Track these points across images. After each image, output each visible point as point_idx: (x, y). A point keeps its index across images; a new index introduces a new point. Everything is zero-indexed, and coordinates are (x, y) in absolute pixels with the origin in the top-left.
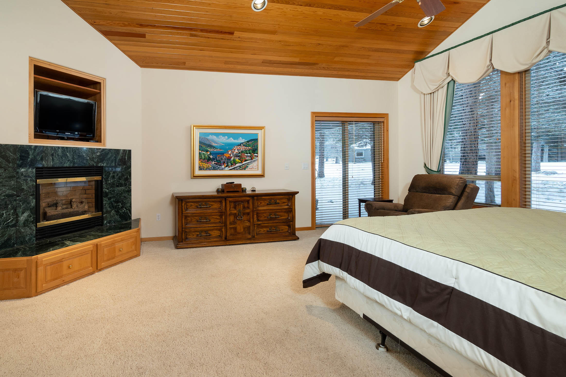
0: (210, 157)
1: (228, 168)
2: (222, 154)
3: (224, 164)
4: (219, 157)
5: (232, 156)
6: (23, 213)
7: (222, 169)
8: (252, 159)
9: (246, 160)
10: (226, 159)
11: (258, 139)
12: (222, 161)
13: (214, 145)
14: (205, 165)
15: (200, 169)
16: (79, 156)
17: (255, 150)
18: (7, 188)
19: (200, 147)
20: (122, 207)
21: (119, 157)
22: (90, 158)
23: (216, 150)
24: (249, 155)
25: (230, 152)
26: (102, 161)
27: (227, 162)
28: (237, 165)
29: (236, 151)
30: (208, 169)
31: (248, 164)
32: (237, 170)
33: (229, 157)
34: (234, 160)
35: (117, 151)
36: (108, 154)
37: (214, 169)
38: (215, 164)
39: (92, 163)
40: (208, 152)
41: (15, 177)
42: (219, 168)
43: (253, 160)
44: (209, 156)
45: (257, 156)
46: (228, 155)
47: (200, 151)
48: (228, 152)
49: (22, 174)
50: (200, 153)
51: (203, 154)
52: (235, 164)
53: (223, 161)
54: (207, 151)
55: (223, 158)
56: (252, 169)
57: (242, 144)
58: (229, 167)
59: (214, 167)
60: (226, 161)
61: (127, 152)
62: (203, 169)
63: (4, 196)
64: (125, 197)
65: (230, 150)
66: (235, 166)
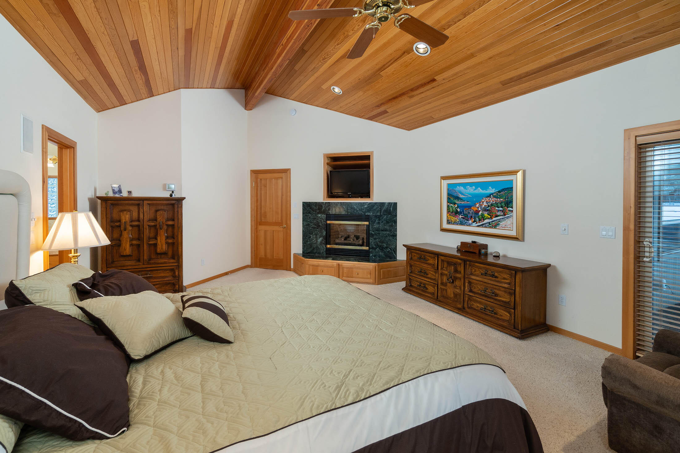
0: (457, 211)
1: (476, 224)
2: (470, 207)
3: (471, 218)
4: (466, 211)
5: (480, 209)
6: (320, 238)
7: (469, 225)
8: (505, 215)
9: (497, 216)
10: (474, 213)
11: (513, 188)
12: (469, 215)
13: (461, 197)
14: (453, 219)
15: (449, 222)
16: (351, 208)
17: (509, 203)
18: (313, 224)
19: (448, 199)
20: (387, 248)
21: (384, 208)
22: (359, 209)
23: (463, 203)
24: (501, 209)
25: (477, 205)
26: (369, 211)
27: (475, 216)
28: (486, 221)
29: (485, 204)
30: (455, 223)
31: (499, 221)
32: (486, 227)
33: (476, 211)
34: (482, 215)
35: (382, 204)
36: (373, 206)
37: (461, 224)
38: (462, 218)
39: (360, 212)
40: (456, 205)
41: (316, 218)
42: (466, 223)
43: (506, 216)
44: (456, 209)
45: (512, 211)
46: (475, 209)
47: (449, 204)
48: (476, 205)
49: (319, 218)
50: (448, 206)
51: (452, 206)
52: (484, 220)
53: (471, 215)
54: (455, 204)
55: (471, 212)
56: (505, 228)
57: (491, 195)
58: (477, 223)
59: (461, 222)
60: (474, 215)
61: (393, 204)
62: (451, 223)
63: (311, 228)
64: (389, 240)
65: (478, 203)
66: (484, 222)
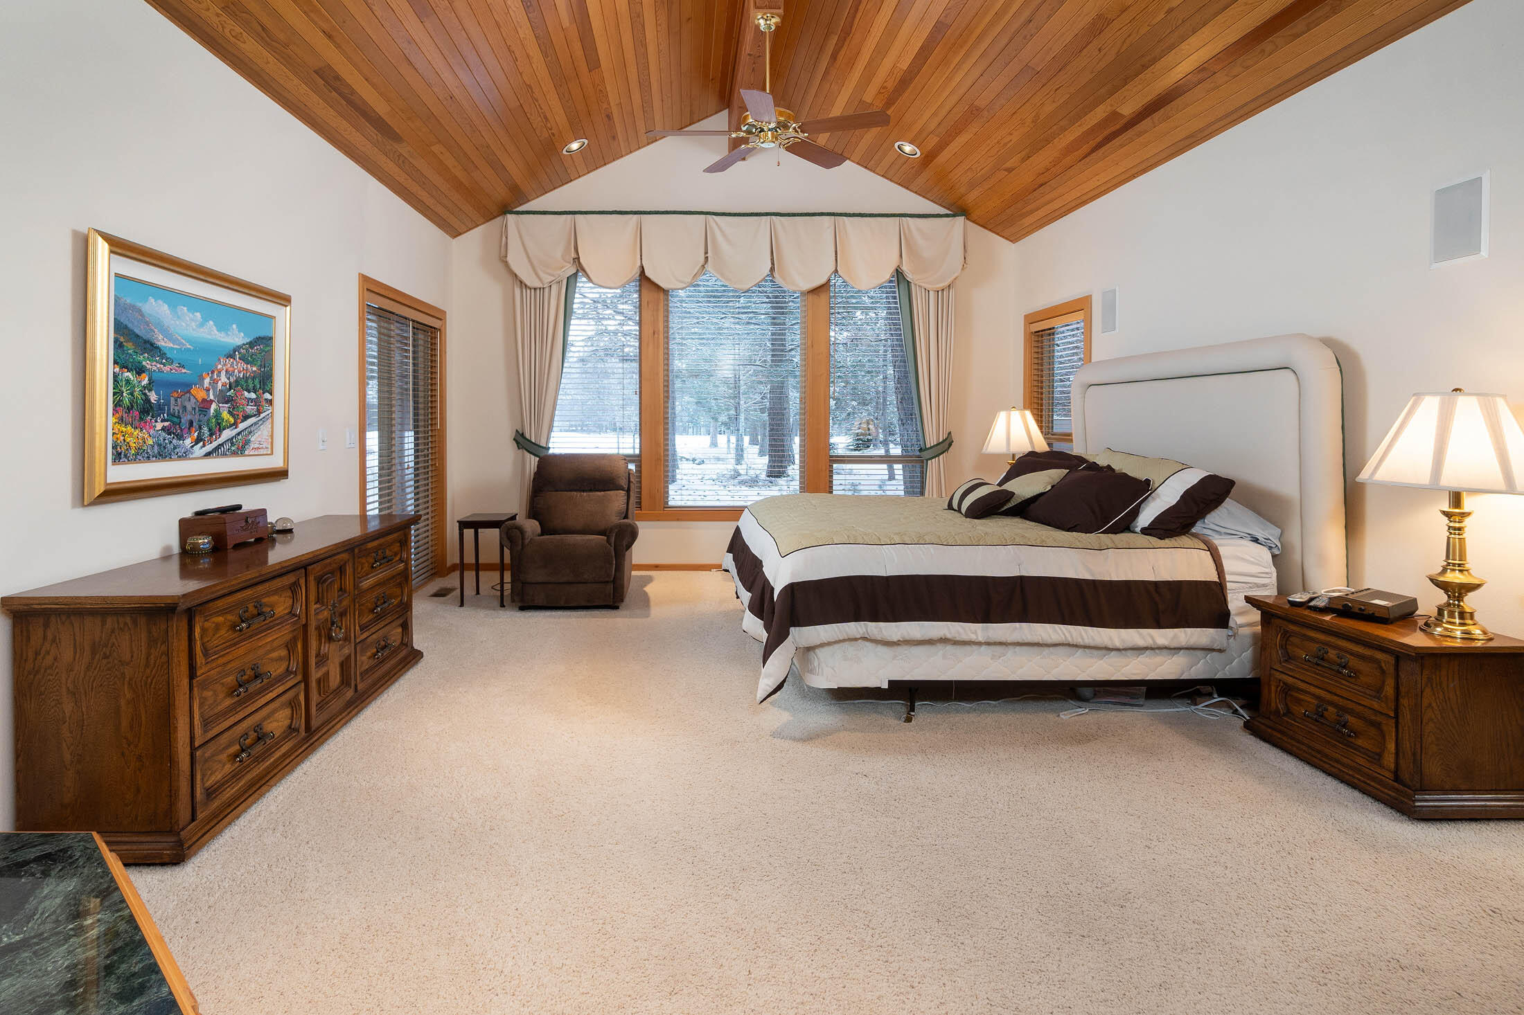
0: (147, 400)
1: (202, 447)
2: (186, 387)
3: (189, 429)
4: (176, 400)
5: (212, 397)
7: (184, 456)
8: (259, 412)
9: (246, 417)
10: (197, 409)
11: (271, 338)
12: (185, 420)
13: (163, 344)
14: (134, 436)
15: (119, 456)
17: (264, 381)
19: (118, 345)
23: (167, 368)
24: (253, 396)
25: (207, 381)
27: (199, 421)
28: (227, 434)
29: (224, 379)
30: (142, 455)
31: (249, 431)
32: (224, 455)
33: (204, 400)
34: (218, 415)
37: (163, 454)
38: (163, 429)
40: (143, 375)
42: (175, 448)
43: (262, 415)
44: (145, 394)
45: (270, 402)
46: (201, 395)
47: (117, 369)
48: (204, 379)
50: (115, 376)
51: (128, 381)
52: (221, 430)
53: (189, 417)
54: (140, 371)
55: (189, 408)
56: (261, 452)
57: (237, 353)
58: (204, 445)
59: (159, 445)
60: (197, 417)
62: (125, 456)
65: (208, 374)
66: (220, 441)
